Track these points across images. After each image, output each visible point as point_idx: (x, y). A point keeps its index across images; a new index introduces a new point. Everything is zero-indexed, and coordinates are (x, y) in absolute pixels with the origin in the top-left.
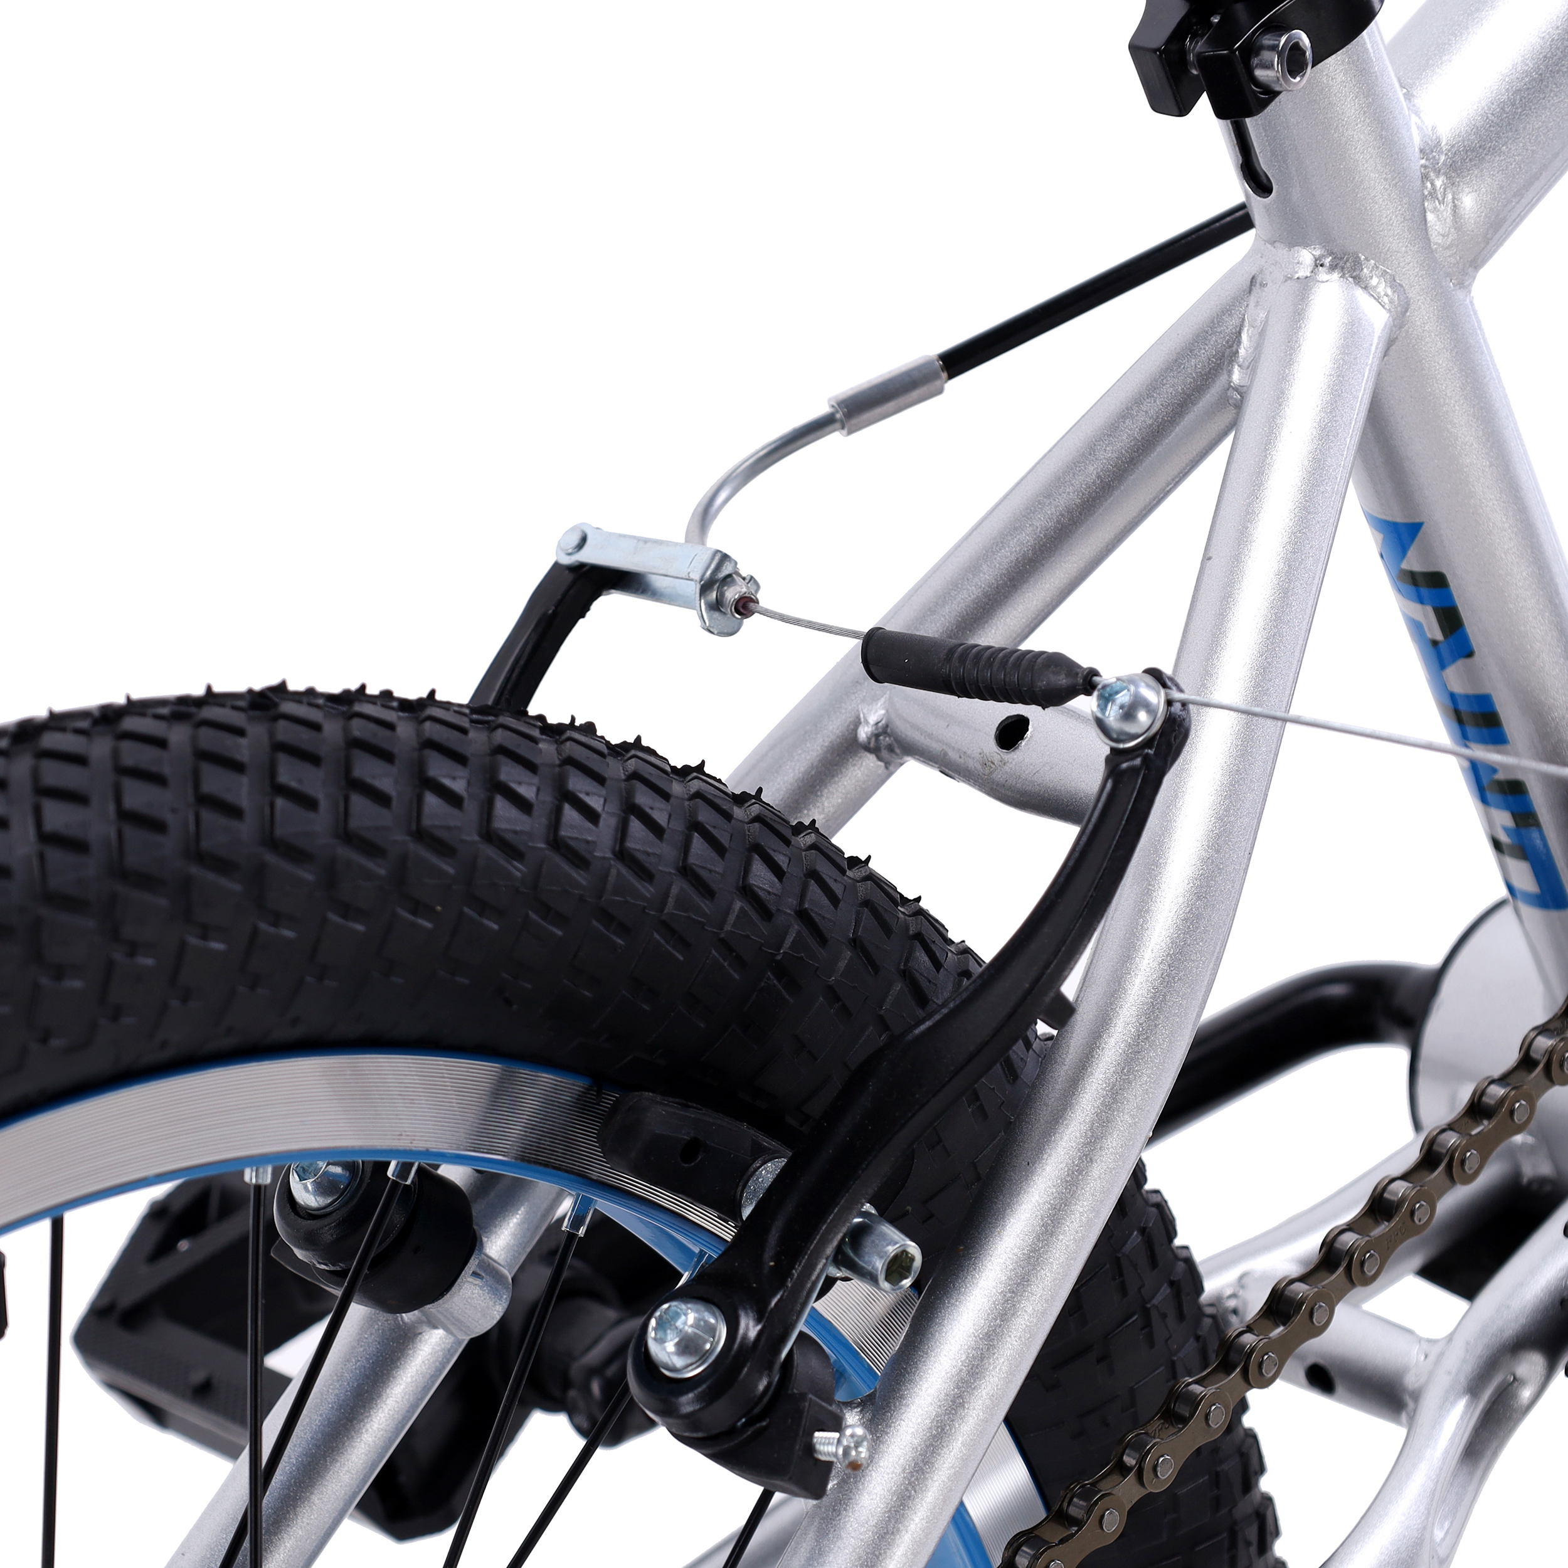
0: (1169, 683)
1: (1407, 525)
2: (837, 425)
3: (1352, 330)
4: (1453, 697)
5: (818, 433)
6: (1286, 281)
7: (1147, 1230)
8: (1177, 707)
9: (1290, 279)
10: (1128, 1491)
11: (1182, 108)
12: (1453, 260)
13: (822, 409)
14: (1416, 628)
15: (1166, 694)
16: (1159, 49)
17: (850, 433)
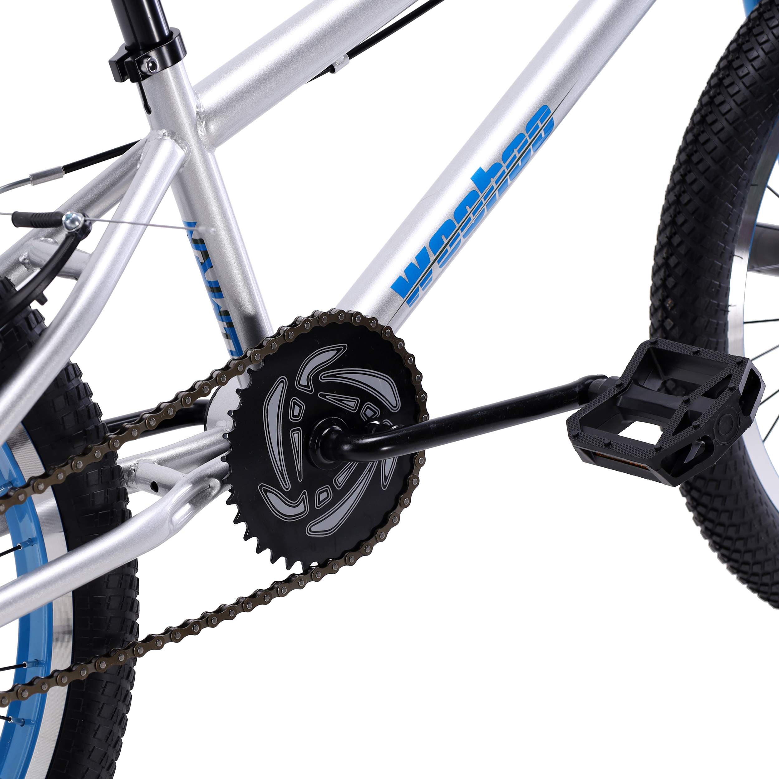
0: (86, 216)
1: (194, 222)
2: (31, 182)
3: (172, 154)
4: (209, 282)
5: (24, 183)
6: (155, 139)
7: (88, 407)
8: (87, 223)
9: (156, 139)
10: (68, 470)
11: (123, 80)
12: (206, 140)
13: (27, 176)
14: (198, 258)
15: (84, 218)
16: (116, 61)
17: (34, 185)
